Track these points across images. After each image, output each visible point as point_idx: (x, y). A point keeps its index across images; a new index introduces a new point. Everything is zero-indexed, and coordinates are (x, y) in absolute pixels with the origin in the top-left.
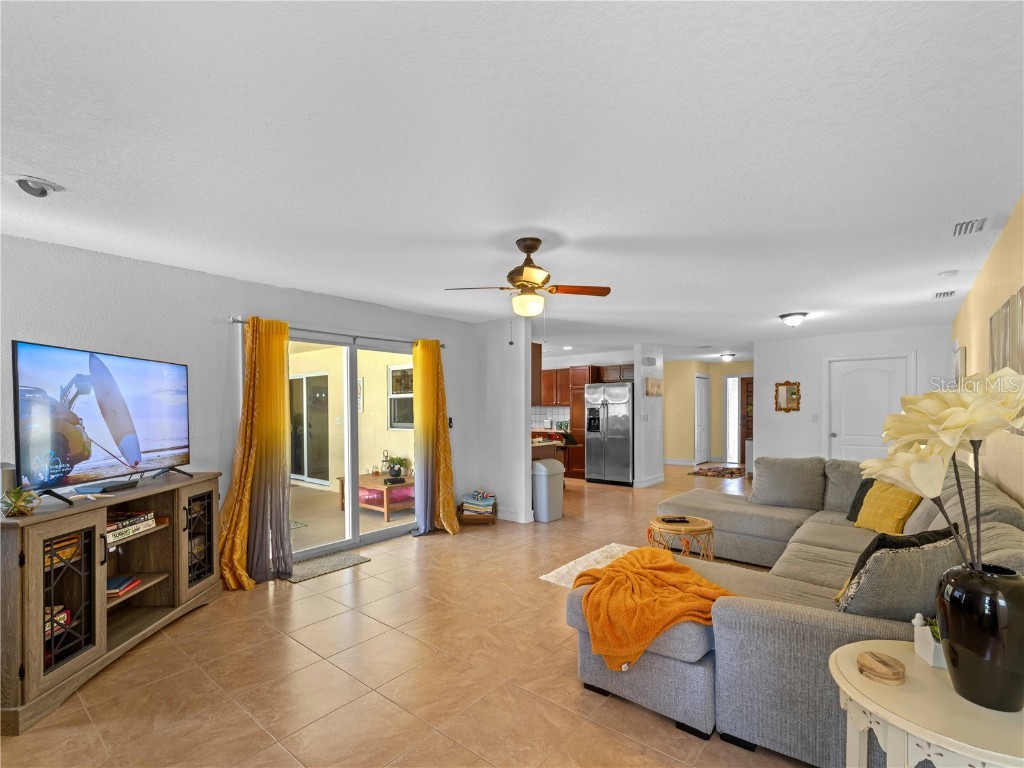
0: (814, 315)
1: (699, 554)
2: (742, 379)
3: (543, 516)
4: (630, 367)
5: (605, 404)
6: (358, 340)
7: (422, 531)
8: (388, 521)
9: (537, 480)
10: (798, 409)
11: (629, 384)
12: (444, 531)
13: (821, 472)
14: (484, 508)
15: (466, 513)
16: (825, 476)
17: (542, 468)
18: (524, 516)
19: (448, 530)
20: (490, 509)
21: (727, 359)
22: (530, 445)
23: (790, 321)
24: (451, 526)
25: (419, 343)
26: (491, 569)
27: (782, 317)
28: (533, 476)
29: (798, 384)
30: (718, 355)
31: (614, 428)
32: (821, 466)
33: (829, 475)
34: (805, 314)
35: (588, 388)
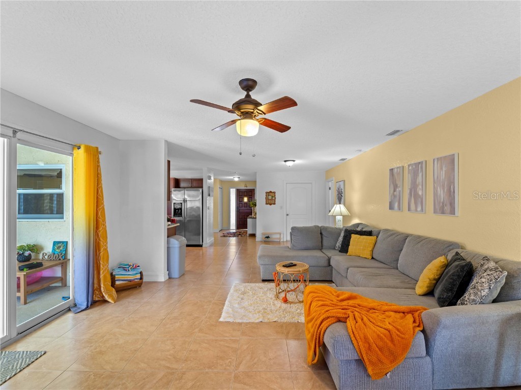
0: (298, 162)
1: (274, 280)
2: (237, 190)
3: (176, 274)
4: (201, 180)
5: (185, 201)
6: (19, 135)
7: (84, 307)
8: (25, 303)
9: (172, 251)
10: (275, 204)
11: (201, 190)
12: (105, 301)
13: (320, 232)
14: (133, 276)
15: (117, 283)
16: (321, 234)
17: (176, 242)
18: (162, 277)
19: (110, 300)
20: (138, 276)
21: (236, 179)
22: (166, 228)
23: (290, 164)
24: (110, 296)
25: (82, 147)
26: (178, 324)
27: (285, 161)
28: (168, 248)
29: (275, 193)
30: (232, 177)
31: (191, 214)
32: (320, 229)
33: (323, 233)
34: (294, 161)
35: (175, 191)
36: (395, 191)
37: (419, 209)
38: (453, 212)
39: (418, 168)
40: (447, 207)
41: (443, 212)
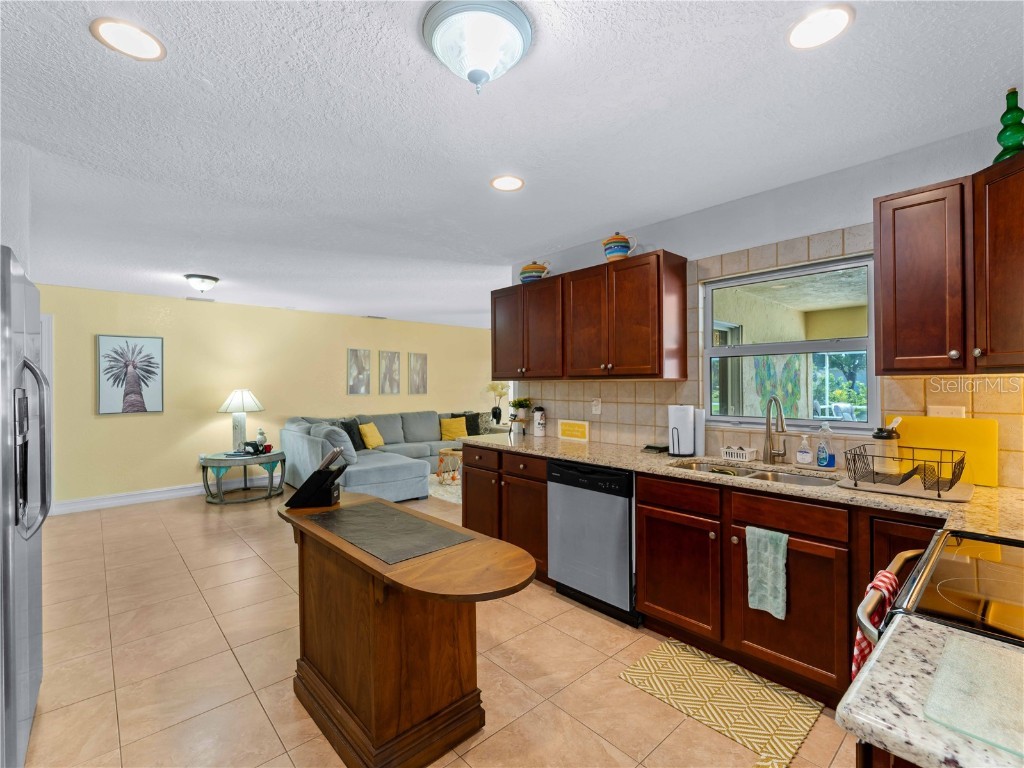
36: (359, 373)
37: (395, 391)
38: (425, 392)
39: (393, 357)
40: (420, 388)
41: (418, 392)
